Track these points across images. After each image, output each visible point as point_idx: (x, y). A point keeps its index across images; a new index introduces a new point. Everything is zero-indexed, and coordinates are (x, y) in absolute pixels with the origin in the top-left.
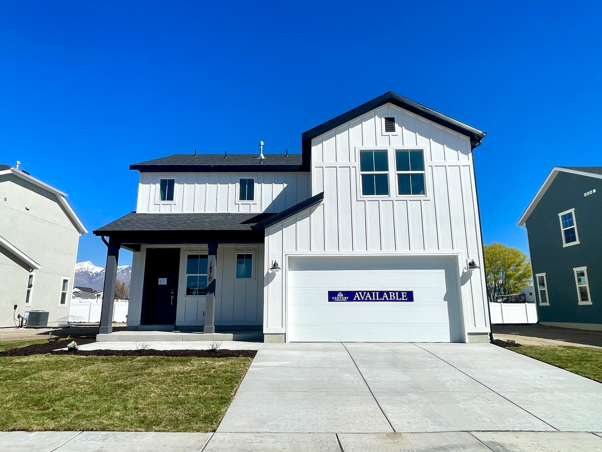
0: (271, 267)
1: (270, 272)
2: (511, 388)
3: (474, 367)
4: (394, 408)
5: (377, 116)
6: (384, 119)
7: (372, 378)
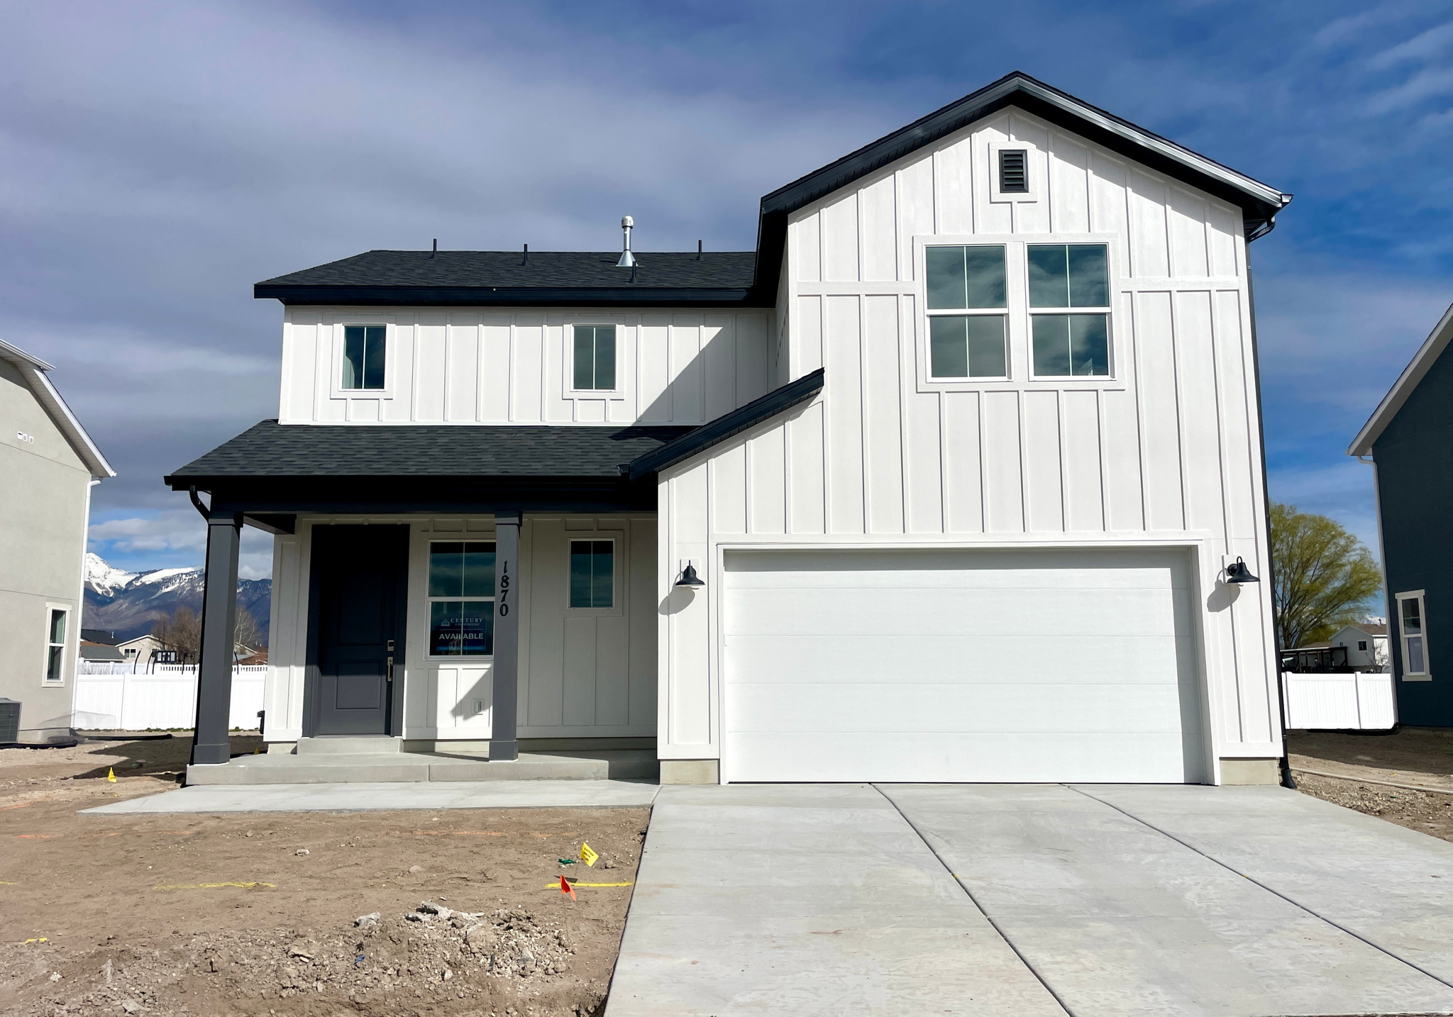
0: (679, 580)
1: (676, 591)
2: (1362, 906)
3: (1249, 850)
4: (1059, 959)
6: (998, 154)
7: (980, 879)
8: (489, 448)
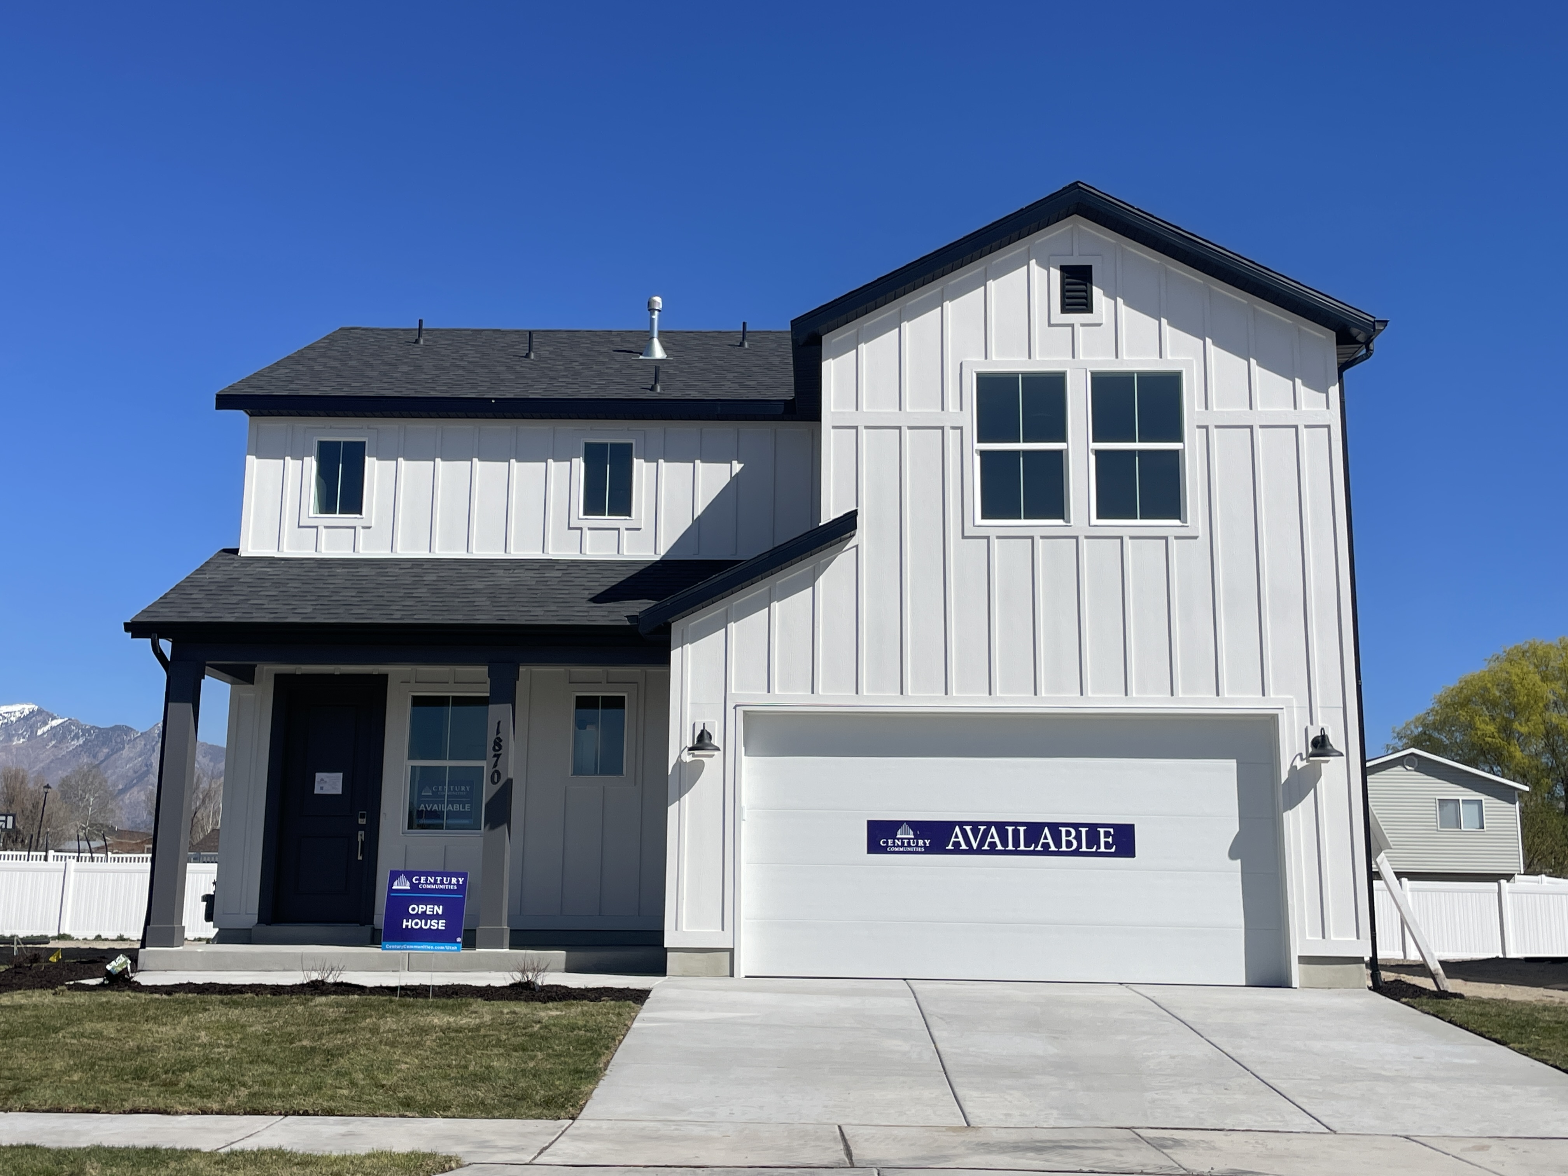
0: (690, 745)
1: (687, 758)
5: (1034, 261)
6: (1059, 272)
7: (958, 1048)
8: (484, 589)
